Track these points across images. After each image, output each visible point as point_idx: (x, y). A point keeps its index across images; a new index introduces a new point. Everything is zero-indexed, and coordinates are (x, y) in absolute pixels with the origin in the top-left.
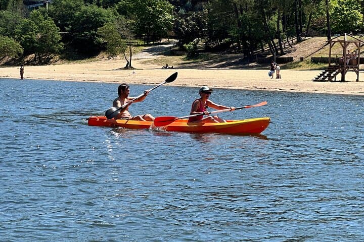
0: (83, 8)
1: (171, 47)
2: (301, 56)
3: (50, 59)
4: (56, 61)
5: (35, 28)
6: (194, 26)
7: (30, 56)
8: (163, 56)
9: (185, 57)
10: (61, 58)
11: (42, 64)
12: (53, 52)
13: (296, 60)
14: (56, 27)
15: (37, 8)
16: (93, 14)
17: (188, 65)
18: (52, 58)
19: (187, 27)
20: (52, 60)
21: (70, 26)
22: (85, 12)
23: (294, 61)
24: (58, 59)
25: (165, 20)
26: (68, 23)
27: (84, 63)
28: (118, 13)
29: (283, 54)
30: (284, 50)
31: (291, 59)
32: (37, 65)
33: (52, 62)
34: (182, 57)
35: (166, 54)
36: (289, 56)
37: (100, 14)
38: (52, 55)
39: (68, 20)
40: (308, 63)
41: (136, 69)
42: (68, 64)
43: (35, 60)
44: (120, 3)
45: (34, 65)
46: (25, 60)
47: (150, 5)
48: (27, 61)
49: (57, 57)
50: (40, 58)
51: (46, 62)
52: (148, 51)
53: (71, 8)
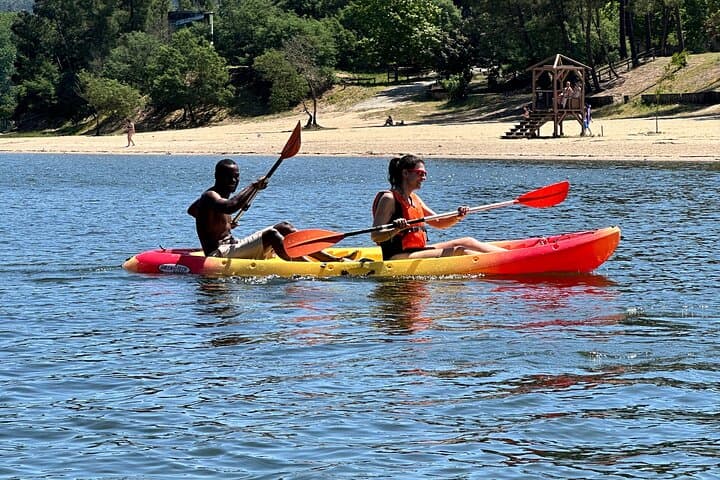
0: (271, 19)
1: (430, 86)
2: (627, 93)
3: (211, 116)
4: (221, 120)
5: (180, 61)
6: (466, 45)
7: (178, 112)
8: (410, 102)
9: (445, 102)
10: (231, 114)
11: (197, 126)
12: (216, 103)
13: (618, 100)
14: (219, 58)
15: (189, 25)
16: (287, 29)
17: (440, 118)
18: (214, 114)
19: (454, 46)
20: (214, 118)
21: (247, 55)
22: (272, 28)
23: (615, 103)
24: (224, 115)
25: (424, 36)
26: (244, 49)
27: (265, 120)
28: (341, 26)
29: (599, 90)
30: (601, 85)
31: (609, 100)
32: (186, 128)
33: (214, 121)
34: (439, 103)
35: (416, 99)
36: (609, 94)
37: (299, 30)
38: (216, 109)
39: (244, 44)
40: (635, 106)
41: (323, 128)
42: (237, 123)
43: (184, 119)
44: (348, 7)
45: (181, 128)
46: (168, 120)
47: (396, 9)
48: (171, 122)
49: (224, 112)
50: (191, 115)
51: (204, 122)
52: (390, 94)
53: (249, 21)
